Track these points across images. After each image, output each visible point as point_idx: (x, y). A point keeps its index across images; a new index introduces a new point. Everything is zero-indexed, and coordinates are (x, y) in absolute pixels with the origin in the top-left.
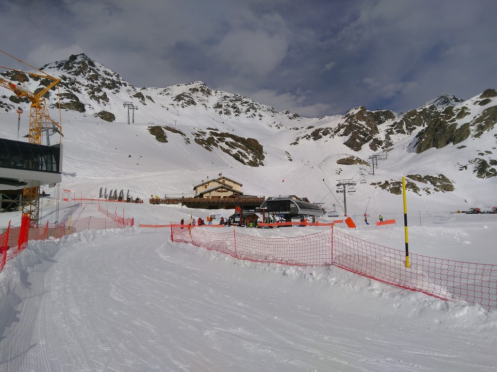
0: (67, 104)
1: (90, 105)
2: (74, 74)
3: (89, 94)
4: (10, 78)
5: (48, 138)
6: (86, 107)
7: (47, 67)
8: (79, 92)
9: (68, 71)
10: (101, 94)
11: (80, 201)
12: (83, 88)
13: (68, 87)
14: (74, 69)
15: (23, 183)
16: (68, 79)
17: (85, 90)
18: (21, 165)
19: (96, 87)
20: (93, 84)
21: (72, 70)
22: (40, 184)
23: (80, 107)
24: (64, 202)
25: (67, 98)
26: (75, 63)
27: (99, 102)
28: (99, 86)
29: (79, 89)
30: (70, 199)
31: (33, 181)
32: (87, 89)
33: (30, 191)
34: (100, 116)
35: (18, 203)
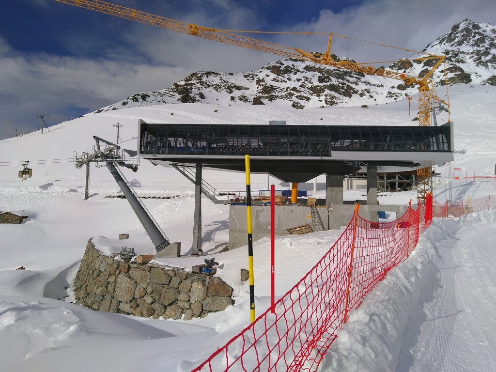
0: (452, 78)
1: (476, 73)
2: (457, 45)
3: (475, 61)
4: (397, 68)
5: (435, 118)
6: (473, 77)
7: (430, 47)
8: (463, 62)
9: (451, 44)
10: (489, 57)
11: (472, 180)
12: (468, 56)
13: (451, 61)
14: (457, 40)
15: (417, 165)
16: (451, 52)
17: (470, 58)
18: (414, 148)
19: (482, 52)
20: (478, 49)
21: (455, 41)
22: (432, 165)
23: (465, 78)
24: (456, 180)
25: (451, 72)
26: (457, 33)
27: (487, 67)
28: (486, 49)
29: (464, 59)
30: (461, 177)
31: (425, 162)
32: (472, 57)
33: (423, 171)
34: (489, 83)
35: (412, 182)
